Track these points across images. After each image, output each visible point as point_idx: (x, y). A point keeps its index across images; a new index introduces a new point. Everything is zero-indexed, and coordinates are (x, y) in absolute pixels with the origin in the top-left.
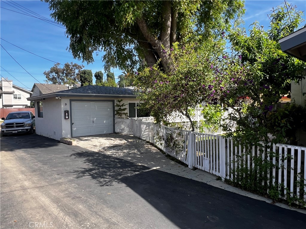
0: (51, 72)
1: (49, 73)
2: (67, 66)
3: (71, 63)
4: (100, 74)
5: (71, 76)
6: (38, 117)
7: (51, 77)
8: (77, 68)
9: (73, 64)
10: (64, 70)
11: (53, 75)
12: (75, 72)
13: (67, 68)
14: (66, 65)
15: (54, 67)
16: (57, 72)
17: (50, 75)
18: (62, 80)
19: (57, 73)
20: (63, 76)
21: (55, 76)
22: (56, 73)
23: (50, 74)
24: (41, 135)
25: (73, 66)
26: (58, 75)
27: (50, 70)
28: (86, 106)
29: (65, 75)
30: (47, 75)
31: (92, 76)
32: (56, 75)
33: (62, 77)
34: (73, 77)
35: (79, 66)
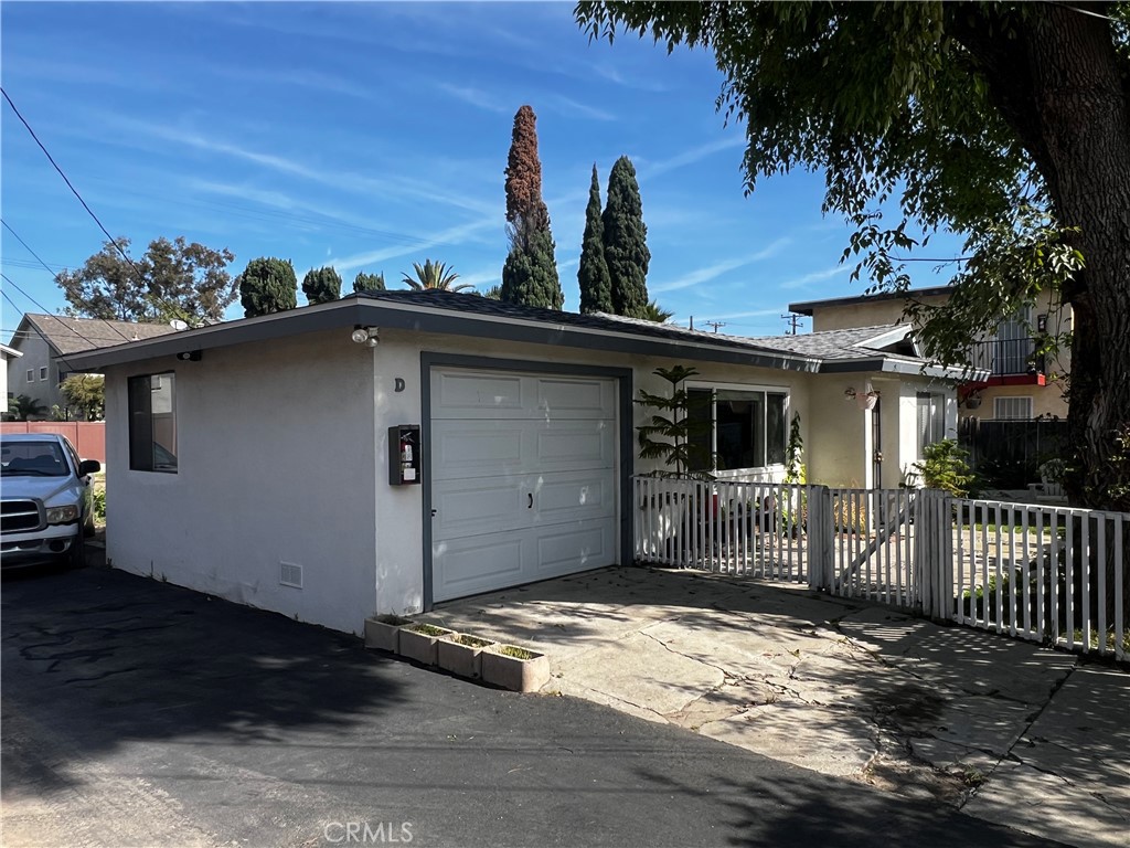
0: (90, 275)
1: (82, 280)
2: (159, 251)
3: (179, 241)
4: (329, 279)
5: (175, 294)
6: (133, 467)
7: (88, 296)
8: (201, 260)
9: (187, 245)
10: (145, 268)
11: (96, 290)
12: (190, 280)
13: (160, 259)
14: (155, 247)
15: (104, 256)
16: (115, 274)
17: (82, 289)
18: (133, 312)
19: (115, 278)
20: (139, 292)
21: (106, 293)
22: (110, 282)
23: (84, 285)
24: (158, 578)
25: (187, 253)
26: (118, 288)
27: (84, 266)
28: (498, 399)
29: (146, 289)
30: (72, 288)
31: (295, 288)
32: (112, 287)
33: (134, 297)
34: (182, 298)
35: (211, 254)
